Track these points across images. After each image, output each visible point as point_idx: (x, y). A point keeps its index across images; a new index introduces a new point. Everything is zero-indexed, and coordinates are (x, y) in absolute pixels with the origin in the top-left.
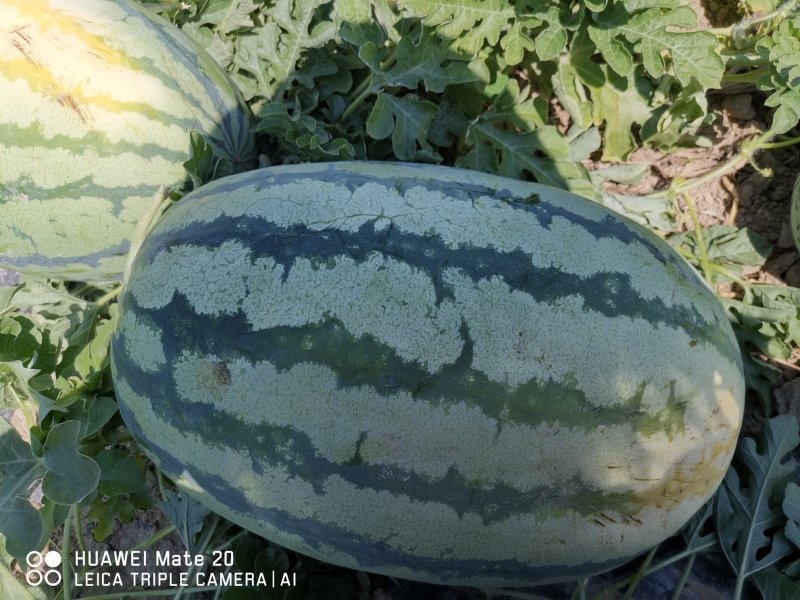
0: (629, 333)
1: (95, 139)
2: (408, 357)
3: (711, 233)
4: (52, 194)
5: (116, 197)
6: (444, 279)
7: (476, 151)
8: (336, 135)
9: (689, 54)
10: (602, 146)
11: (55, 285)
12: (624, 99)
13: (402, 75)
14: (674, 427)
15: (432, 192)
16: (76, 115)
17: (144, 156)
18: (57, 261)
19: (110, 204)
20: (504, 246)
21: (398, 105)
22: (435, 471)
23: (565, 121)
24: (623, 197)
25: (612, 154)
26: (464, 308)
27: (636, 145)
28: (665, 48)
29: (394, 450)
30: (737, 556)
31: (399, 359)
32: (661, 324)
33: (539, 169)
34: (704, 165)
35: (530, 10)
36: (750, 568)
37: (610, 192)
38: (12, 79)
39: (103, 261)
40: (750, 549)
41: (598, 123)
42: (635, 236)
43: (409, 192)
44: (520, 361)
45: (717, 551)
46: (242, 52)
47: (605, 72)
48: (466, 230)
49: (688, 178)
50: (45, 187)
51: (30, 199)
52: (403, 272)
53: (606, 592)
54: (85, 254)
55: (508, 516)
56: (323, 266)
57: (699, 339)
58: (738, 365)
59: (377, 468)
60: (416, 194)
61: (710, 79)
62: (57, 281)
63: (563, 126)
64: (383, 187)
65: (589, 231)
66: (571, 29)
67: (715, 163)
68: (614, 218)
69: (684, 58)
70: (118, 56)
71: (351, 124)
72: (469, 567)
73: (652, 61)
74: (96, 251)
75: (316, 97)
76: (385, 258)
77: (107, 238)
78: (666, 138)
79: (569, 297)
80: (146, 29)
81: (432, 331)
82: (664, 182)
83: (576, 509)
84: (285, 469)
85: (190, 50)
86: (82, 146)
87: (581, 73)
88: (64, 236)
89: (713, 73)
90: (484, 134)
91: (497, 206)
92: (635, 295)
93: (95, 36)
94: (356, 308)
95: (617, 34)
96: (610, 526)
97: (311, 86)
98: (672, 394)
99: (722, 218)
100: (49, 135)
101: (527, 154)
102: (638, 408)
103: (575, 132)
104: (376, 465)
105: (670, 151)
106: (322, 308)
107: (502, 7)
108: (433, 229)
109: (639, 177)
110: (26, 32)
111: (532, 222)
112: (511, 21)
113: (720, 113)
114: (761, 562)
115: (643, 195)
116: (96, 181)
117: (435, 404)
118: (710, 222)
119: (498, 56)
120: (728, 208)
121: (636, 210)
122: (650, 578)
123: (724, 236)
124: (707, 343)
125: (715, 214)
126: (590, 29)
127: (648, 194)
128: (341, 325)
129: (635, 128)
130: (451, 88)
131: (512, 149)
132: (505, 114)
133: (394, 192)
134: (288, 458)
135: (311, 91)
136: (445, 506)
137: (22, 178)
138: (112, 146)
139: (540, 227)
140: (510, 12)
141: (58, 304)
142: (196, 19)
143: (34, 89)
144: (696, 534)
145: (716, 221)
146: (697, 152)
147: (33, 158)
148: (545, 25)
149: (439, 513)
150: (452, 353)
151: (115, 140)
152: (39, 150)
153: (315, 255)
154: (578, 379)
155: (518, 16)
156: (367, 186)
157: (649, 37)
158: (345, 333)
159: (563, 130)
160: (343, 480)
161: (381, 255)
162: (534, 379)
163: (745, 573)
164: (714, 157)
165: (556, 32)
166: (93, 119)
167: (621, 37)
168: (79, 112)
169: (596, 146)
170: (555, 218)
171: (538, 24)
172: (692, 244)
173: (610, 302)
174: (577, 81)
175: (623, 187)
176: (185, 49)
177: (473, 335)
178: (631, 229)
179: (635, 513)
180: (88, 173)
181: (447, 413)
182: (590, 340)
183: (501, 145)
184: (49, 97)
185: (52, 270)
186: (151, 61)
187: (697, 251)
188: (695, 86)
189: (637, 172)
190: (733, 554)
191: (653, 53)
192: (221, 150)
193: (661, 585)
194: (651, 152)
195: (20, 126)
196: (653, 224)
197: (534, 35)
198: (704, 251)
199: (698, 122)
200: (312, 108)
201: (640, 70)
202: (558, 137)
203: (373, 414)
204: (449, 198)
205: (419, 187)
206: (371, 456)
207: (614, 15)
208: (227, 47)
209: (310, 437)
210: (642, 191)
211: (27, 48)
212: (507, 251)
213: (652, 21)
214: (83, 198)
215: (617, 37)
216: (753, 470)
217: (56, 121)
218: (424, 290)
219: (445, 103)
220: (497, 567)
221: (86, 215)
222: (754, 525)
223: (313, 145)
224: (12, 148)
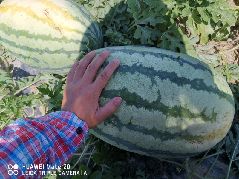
0: (202, 95)
1: (64, 38)
2: (144, 99)
3: (230, 66)
4: (53, 53)
5: (69, 53)
6: (154, 79)
7: (163, 42)
8: (125, 37)
9: (226, 16)
10: (200, 41)
11: (50, 75)
12: (207, 27)
13: (144, 21)
14: (213, 120)
15: (152, 56)
16: (60, 32)
17: (76, 43)
18: (53, 69)
19: (67, 55)
20: (170, 71)
21: (142, 29)
22: (150, 127)
23: (189, 33)
24: (205, 55)
25: (202, 43)
26: (159, 87)
27: (209, 40)
28: (219, 13)
29: (140, 121)
30: (231, 155)
31: (142, 99)
32: (212, 93)
33: (181, 47)
34: (229, 46)
35: (181, 2)
36: (234, 159)
37: (201, 54)
38: (44, 23)
39: (65, 69)
40: (234, 154)
41: (199, 34)
42: (206, 68)
43: (146, 56)
44: (173, 101)
45: (225, 154)
46: (100, 13)
47: (202, 20)
48: (160, 66)
49: (224, 50)
50: (52, 51)
51: (48, 53)
52: (144, 77)
53: (193, 162)
54: (60, 68)
55: (168, 140)
56: (123, 75)
57: (222, 97)
58: (233, 104)
59: (135, 126)
60: (148, 56)
61: (232, 23)
62: (51, 74)
63: (189, 34)
64: (139, 54)
65: (193, 67)
66: (192, 8)
67: (233, 46)
68: (201, 63)
69: (225, 17)
70: (70, 16)
71: (129, 33)
72: (157, 152)
73: (215, 18)
74: (63, 67)
75: (120, 26)
76: (139, 73)
77: (66, 64)
78: (218, 39)
79: (187, 85)
80: (77, 9)
81: (151, 93)
82: (217, 51)
83: (185, 139)
84: (112, 124)
85: (88, 14)
86: (61, 40)
87: (194, 20)
88: (56, 63)
89: (233, 21)
90: (166, 37)
91: (169, 60)
92: (205, 85)
93: (64, 11)
94: (131, 86)
95: (206, 9)
96: (194, 144)
97: (119, 23)
98: (213, 111)
99: (234, 62)
100: (53, 37)
101: (178, 42)
102: (204, 114)
103: (192, 37)
104: (135, 125)
105: (220, 42)
106: (123, 85)
107: (173, 2)
108: (152, 66)
109: (210, 49)
110: (48, 10)
111: (178, 65)
112: (175, 5)
113: (236, 31)
114: (237, 157)
115: (211, 54)
116: (64, 49)
117: (150, 111)
118: (230, 63)
119: (171, 14)
120: (236, 59)
121: (208, 59)
122: (206, 160)
123: (234, 67)
124: (224, 98)
125: (232, 60)
126: (198, 8)
127: (212, 54)
128: (127, 90)
129: (210, 36)
130: (157, 24)
131: (174, 41)
132: (172, 31)
133: (142, 56)
134: (113, 122)
135: (118, 24)
136: (152, 136)
137: (46, 48)
138: (68, 40)
139: (180, 66)
140: (175, 3)
141: (52, 80)
142: (88, 3)
143: (50, 26)
144: (219, 149)
145: (232, 62)
146: (228, 43)
147: (49, 43)
148: (185, 7)
149: (150, 138)
150: (155, 98)
151: (69, 39)
152: (51, 41)
153: (121, 72)
154: (188, 106)
155: (177, 3)
156: (135, 54)
157: (215, 11)
158: (128, 92)
159: (188, 35)
160: (126, 128)
161: (138, 73)
162: (176, 106)
163: (233, 160)
164: (233, 44)
165: (188, 8)
166: (64, 33)
167: (207, 10)
168: (60, 31)
169: (198, 40)
170: (184, 64)
171: (183, 6)
172: (224, 69)
173: (198, 86)
174: (193, 23)
175: (205, 52)
176: (87, 14)
177: (161, 94)
178: (205, 67)
179: (201, 141)
180: (62, 47)
181: (153, 113)
182: (192, 96)
183: (170, 40)
184: (53, 27)
185: (51, 71)
186: (78, 18)
187: (225, 71)
188: (227, 25)
189: (209, 48)
190: (230, 155)
191: (216, 15)
192: (95, 41)
193: (209, 162)
194: (214, 42)
195: (46, 35)
196: (213, 63)
197: (181, 9)
198: (228, 71)
199: (227, 35)
200: (119, 29)
201: (211, 19)
202: (187, 38)
203: (135, 112)
204: (156, 58)
205: (148, 54)
206: (134, 123)
207: (205, 3)
208: (96, 12)
209: (119, 117)
210: (211, 53)
211: (48, 15)
212: (171, 72)
213: (216, 6)
214: (61, 53)
215: (205, 10)
216: (237, 133)
217: (55, 34)
218: (149, 82)
219: (155, 28)
220: (164, 152)
221: (61, 58)
222: (236, 148)
223: (120, 41)
224: (44, 41)
